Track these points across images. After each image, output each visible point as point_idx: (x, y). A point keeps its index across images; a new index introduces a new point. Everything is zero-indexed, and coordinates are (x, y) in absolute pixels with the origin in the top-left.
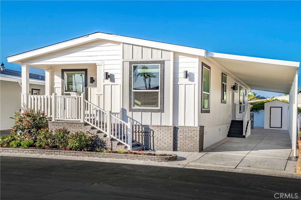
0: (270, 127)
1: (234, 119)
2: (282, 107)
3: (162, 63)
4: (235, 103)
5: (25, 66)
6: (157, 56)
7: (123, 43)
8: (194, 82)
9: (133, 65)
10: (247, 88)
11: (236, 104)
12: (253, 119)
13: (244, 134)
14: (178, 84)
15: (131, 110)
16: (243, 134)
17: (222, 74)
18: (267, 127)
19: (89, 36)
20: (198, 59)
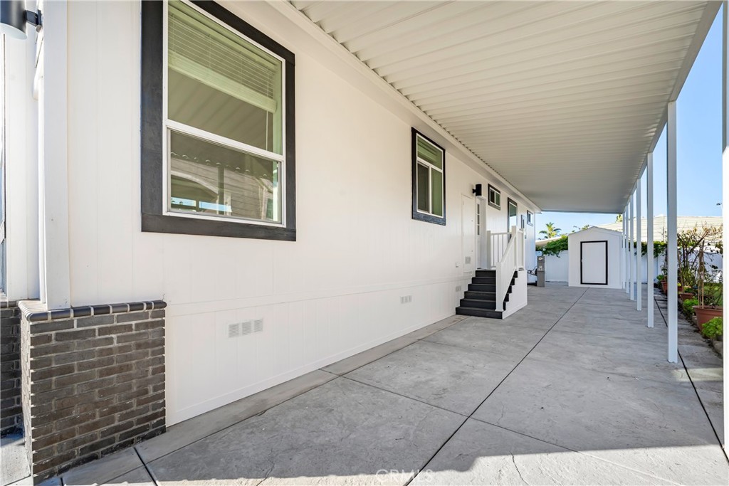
0: (582, 283)
1: (485, 268)
2: (606, 242)
4: (488, 229)
10: (531, 208)
11: (489, 232)
12: (543, 267)
13: (499, 308)
16: (495, 308)
17: (414, 131)
18: (574, 282)
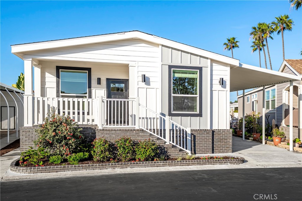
3: (200, 69)
5: (31, 59)
6: (196, 62)
7: (162, 46)
8: (226, 88)
9: (172, 69)
14: (213, 90)
15: (170, 114)
19: (125, 33)
20: (229, 68)
